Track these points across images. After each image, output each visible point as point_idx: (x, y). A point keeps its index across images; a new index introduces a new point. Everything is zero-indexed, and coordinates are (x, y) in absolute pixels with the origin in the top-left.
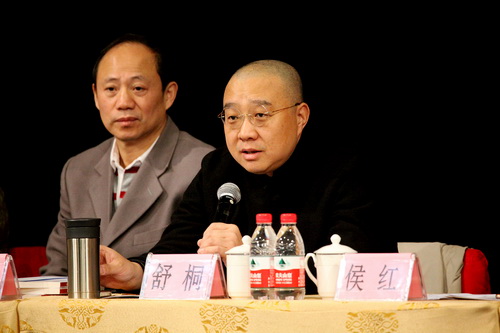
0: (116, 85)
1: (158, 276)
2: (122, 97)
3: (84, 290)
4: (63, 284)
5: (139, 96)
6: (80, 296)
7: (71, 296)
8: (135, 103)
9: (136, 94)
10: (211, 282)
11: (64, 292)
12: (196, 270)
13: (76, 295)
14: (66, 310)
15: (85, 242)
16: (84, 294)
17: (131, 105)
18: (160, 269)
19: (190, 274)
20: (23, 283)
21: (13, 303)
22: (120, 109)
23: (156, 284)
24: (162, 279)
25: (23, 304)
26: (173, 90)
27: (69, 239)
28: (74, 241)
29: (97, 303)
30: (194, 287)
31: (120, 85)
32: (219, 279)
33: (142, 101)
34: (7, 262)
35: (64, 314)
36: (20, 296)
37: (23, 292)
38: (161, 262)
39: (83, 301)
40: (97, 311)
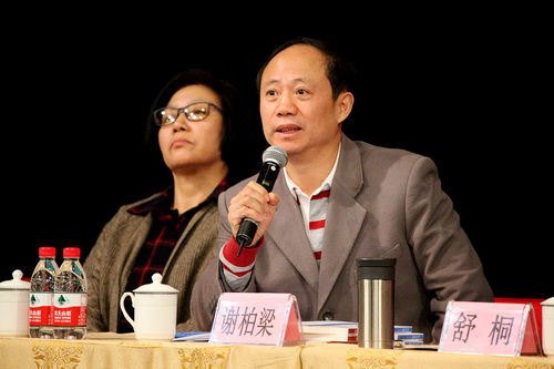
0: (277, 88)
1: (459, 327)
2: (283, 102)
3: (375, 339)
4: (351, 331)
5: (302, 100)
6: (372, 345)
7: (362, 345)
8: (297, 109)
9: (299, 98)
10: (522, 336)
11: (352, 340)
12: (505, 321)
13: (367, 344)
14: (354, 359)
15: (379, 284)
16: (376, 343)
17: (291, 110)
18: (462, 319)
19: (498, 326)
20: (306, 327)
21: (296, 349)
22: (280, 115)
23: (458, 335)
24: (465, 330)
25: (307, 351)
26: (347, 101)
27: (361, 278)
28: (366, 282)
29: (390, 354)
30: (503, 341)
31: (281, 88)
32: (531, 333)
33: (306, 106)
34: (291, 303)
35: (353, 363)
36: (304, 342)
37: (306, 337)
38: (463, 310)
39: (374, 351)
40: (389, 362)
